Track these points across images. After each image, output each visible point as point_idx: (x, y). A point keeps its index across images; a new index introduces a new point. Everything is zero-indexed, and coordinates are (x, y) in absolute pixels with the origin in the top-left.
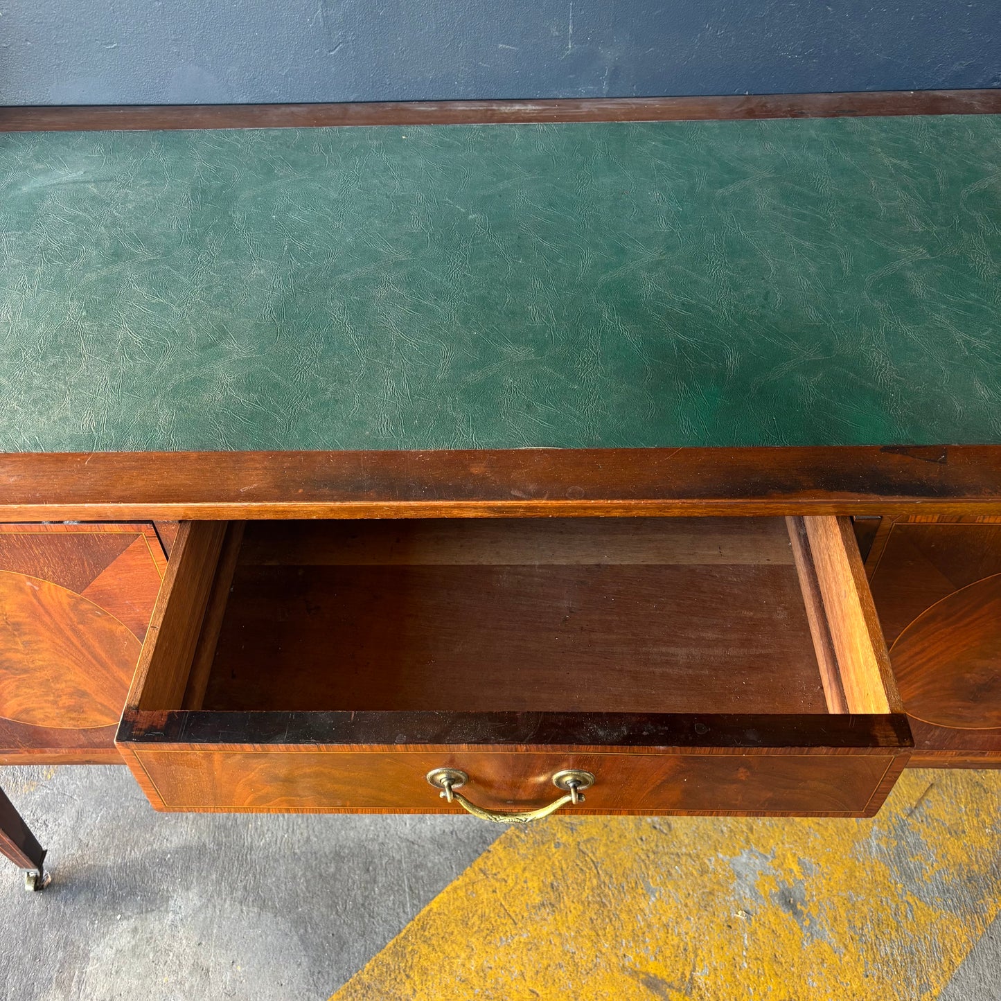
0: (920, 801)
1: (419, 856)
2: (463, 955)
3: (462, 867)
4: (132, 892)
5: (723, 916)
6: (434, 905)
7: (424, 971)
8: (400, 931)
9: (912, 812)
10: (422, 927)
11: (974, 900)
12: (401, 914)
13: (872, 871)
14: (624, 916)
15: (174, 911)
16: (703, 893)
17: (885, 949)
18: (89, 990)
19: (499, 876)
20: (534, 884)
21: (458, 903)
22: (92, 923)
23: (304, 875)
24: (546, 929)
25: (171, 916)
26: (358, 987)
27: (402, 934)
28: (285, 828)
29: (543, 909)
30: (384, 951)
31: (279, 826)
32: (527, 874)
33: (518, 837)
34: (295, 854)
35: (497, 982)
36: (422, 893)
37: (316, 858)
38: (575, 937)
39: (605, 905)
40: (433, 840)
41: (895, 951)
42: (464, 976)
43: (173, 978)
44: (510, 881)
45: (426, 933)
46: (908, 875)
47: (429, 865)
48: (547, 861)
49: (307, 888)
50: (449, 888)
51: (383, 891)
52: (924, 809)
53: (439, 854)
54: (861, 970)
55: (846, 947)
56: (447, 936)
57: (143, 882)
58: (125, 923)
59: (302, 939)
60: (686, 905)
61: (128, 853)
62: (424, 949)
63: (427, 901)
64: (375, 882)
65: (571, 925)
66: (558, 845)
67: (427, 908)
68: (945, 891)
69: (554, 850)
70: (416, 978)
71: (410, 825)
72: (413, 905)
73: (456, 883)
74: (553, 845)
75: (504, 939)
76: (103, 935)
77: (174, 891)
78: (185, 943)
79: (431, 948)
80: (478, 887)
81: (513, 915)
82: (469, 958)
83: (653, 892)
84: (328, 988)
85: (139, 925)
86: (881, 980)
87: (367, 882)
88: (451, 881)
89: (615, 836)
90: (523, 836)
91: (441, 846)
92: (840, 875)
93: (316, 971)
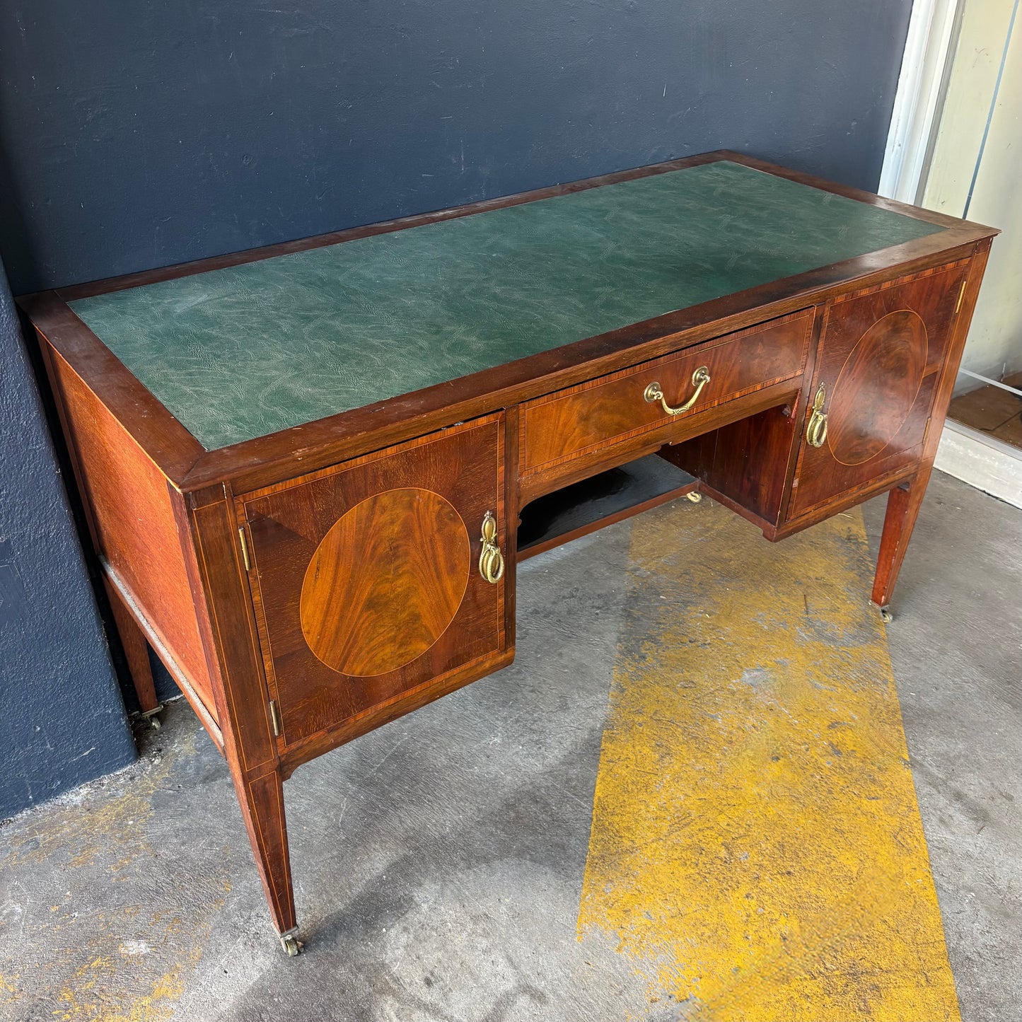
0: (806, 605)
1: (563, 776)
2: (642, 807)
3: (596, 767)
4: (379, 911)
5: (762, 706)
6: (598, 793)
7: (628, 829)
8: (592, 819)
9: (807, 612)
10: (603, 809)
11: (871, 634)
12: (584, 810)
13: (814, 647)
14: (712, 736)
15: (424, 902)
16: (743, 703)
17: (853, 677)
18: (408, 980)
19: (622, 758)
20: (646, 750)
21: (612, 785)
22: (367, 945)
23: (497, 828)
24: (676, 767)
25: (425, 906)
26: (596, 861)
27: (595, 820)
28: (456, 813)
29: (665, 760)
30: (592, 834)
31: (450, 814)
32: (637, 748)
33: (613, 733)
34: (478, 822)
35: (676, 807)
36: (584, 793)
37: (496, 816)
38: (697, 761)
39: (697, 738)
40: (563, 763)
41: (858, 674)
42: (654, 816)
43: (465, 935)
44: (631, 757)
45: (609, 810)
46: (832, 640)
47: (574, 777)
48: (642, 735)
49: (506, 833)
50: (598, 781)
51: (559, 806)
52: (811, 608)
53: (574, 768)
54: (851, 691)
55: (835, 686)
56: (622, 804)
57: (381, 902)
58: (392, 930)
59: (533, 860)
60: (739, 713)
61: (349, 893)
62: (616, 819)
63: (593, 794)
64: (548, 804)
65: (688, 757)
66: (640, 725)
67: (596, 798)
68: (854, 637)
69: (641, 728)
70: (627, 835)
71: (540, 764)
72: (586, 802)
73: (599, 776)
74: (638, 727)
75: (658, 785)
76: (384, 947)
77: (411, 892)
78: (450, 912)
79: (620, 816)
80: (615, 770)
81: (651, 772)
82: (647, 806)
83: (716, 717)
84: (577, 873)
85: (405, 925)
86: (863, 689)
87: (544, 808)
88: (596, 777)
89: (668, 703)
90: (615, 731)
91: (571, 764)
92: (801, 657)
93: (560, 870)
